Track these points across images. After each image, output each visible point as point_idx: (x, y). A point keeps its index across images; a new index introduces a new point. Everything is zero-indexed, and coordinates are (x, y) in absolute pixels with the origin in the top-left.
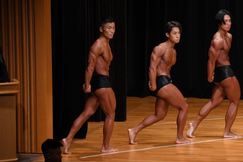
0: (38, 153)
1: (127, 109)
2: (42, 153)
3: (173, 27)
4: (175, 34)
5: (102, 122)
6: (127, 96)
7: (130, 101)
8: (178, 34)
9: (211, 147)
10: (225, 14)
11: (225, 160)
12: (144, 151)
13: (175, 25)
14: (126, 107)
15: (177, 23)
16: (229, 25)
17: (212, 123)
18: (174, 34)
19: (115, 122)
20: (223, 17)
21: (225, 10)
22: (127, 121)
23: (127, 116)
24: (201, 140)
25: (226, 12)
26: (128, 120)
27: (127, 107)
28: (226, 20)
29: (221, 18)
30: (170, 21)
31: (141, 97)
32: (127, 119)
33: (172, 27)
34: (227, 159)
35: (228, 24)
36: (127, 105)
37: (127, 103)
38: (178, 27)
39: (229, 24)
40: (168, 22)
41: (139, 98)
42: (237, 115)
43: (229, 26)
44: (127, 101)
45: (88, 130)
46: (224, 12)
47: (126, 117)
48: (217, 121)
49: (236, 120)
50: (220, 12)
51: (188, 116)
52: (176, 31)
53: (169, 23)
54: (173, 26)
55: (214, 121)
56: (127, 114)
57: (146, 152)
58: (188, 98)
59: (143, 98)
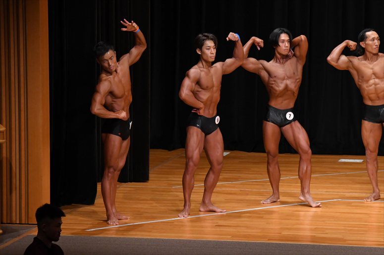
0: (30, 223)
1: (150, 165)
2: (36, 223)
6: (151, 148)
7: (154, 155)
8: (212, 49)
9: (262, 217)
11: (280, 233)
12: (173, 222)
14: (148, 163)
16: (287, 47)
22: (150, 182)
23: (151, 176)
24: (248, 206)
27: (150, 163)
30: (202, 34)
31: (169, 150)
32: (150, 179)
34: (283, 233)
36: (150, 160)
37: (150, 158)
41: (167, 151)
44: (150, 155)
45: (97, 193)
47: (148, 175)
52: (209, 45)
54: (205, 38)
56: (150, 172)
57: (175, 223)
58: (232, 152)
59: (173, 151)
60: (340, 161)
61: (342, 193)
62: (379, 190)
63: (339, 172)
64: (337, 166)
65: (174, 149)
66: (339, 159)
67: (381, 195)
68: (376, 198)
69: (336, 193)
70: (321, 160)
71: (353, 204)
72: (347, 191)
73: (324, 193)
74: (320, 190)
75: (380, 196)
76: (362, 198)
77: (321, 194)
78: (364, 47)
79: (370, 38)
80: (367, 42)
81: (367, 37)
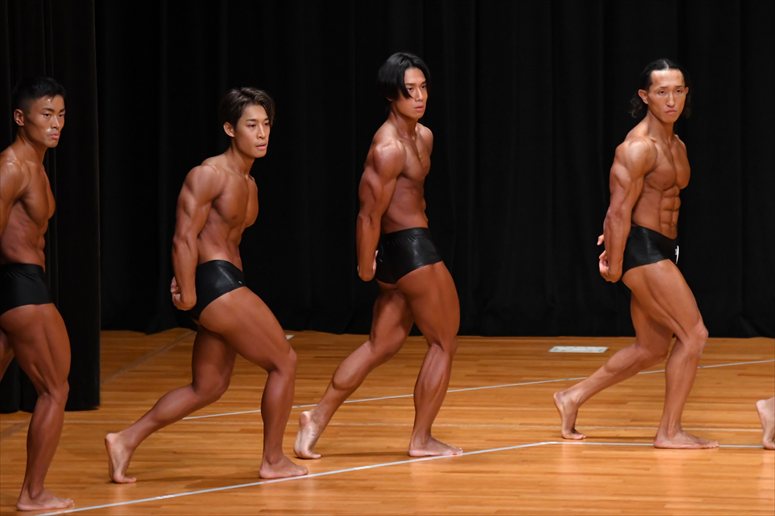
1: (102, 370)
3: (247, 102)
4: (253, 126)
5: (20, 412)
6: (107, 327)
7: (112, 343)
8: (261, 127)
9: (371, 488)
10: (407, 67)
12: (158, 505)
13: (252, 99)
14: (98, 365)
15: (259, 94)
16: (420, 101)
17: (373, 411)
18: (249, 126)
19: (67, 414)
20: (401, 76)
21: (406, 54)
22: (101, 409)
23: (103, 394)
24: (338, 465)
25: (411, 60)
26: (106, 406)
27: (101, 364)
28: (411, 84)
29: (395, 80)
30: (239, 88)
32: (102, 402)
33: (242, 103)
35: (418, 96)
36: (102, 357)
37: (102, 352)
38: (261, 103)
39: (421, 97)
40: (231, 88)
41: (142, 334)
42: (451, 383)
43: (420, 104)
44: (101, 346)
46: (405, 58)
47: (98, 394)
48: (387, 403)
49: (446, 398)
50: (394, 59)
51: (296, 388)
52: (255, 117)
53: (234, 92)
54: (246, 99)
55: (381, 405)
56: (102, 386)
57: (164, 507)
58: (298, 333)
59: (156, 335)
60: (552, 350)
63: (550, 377)
64: (545, 363)
65: (158, 329)
66: (552, 347)
69: (545, 428)
70: (511, 348)
73: (518, 427)
74: (507, 420)
77: (510, 431)
78: (646, 102)
79: (656, 88)
80: (651, 95)
81: (651, 84)
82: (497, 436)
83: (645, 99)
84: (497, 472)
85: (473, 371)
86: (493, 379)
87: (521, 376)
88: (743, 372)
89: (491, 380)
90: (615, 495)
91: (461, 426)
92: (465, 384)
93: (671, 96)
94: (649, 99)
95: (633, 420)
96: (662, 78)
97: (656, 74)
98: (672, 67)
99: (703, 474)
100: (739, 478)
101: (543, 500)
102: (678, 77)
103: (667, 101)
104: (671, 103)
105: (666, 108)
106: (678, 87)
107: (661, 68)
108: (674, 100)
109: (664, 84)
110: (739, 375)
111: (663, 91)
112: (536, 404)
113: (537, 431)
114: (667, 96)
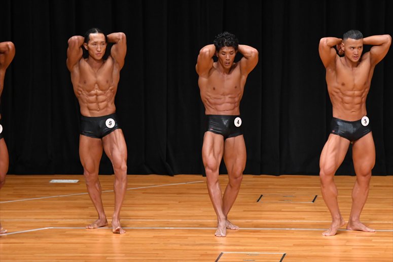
60: (51, 182)
61: (54, 220)
62: (105, 215)
63: (50, 195)
64: (48, 188)
66: (51, 180)
67: (108, 220)
68: (101, 225)
69: (48, 220)
70: (31, 181)
71: (67, 232)
72: (60, 217)
73: (33, 220)
74: (28, 217)
75: (106, 222)
76: (83, 225)
77: (30, 222)
78: (87, 49)
79: (92, 42)
80: (89, 45)
81: (89, 40)
82: (22, 225)
83: (86, 47)
84: (23, 243)
85: (11, 193)
86: (21, 196)
87: (35, 195)
88: (145, 192)
89: (20, 197)
90: (81, 253)
91: (4, 220)
92: (7, 199)
93: (99, 46)
94: (88, 47)
95: (91, 216)
96: (95, 37)
97: (92, 35)
98: (99, 32)
99: (125, 242)
100: (142, 244)
101: (46, 256)
102: (102, 37)
103: (97, 48)
104: (99, 49)
105: (96, 52)
106: (102, 42)
107: (94, 32)
108: (101, 48)
109: (96, 40)
110: (144, 193)
111: (95, 43)
112: (43, 209)
113: (43, 222)
114: (97, 46)
